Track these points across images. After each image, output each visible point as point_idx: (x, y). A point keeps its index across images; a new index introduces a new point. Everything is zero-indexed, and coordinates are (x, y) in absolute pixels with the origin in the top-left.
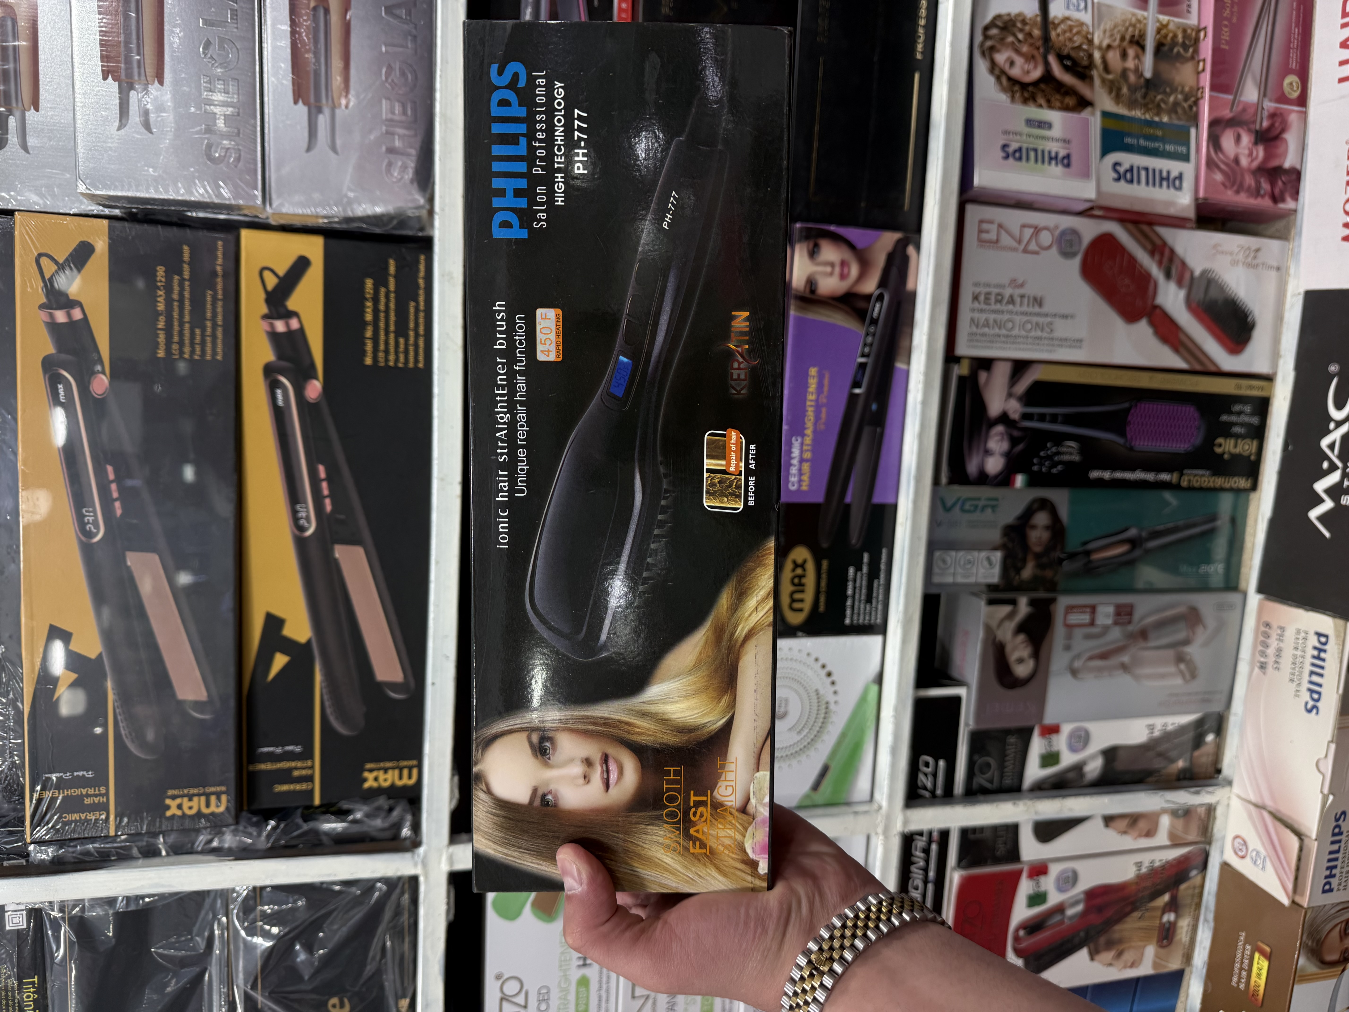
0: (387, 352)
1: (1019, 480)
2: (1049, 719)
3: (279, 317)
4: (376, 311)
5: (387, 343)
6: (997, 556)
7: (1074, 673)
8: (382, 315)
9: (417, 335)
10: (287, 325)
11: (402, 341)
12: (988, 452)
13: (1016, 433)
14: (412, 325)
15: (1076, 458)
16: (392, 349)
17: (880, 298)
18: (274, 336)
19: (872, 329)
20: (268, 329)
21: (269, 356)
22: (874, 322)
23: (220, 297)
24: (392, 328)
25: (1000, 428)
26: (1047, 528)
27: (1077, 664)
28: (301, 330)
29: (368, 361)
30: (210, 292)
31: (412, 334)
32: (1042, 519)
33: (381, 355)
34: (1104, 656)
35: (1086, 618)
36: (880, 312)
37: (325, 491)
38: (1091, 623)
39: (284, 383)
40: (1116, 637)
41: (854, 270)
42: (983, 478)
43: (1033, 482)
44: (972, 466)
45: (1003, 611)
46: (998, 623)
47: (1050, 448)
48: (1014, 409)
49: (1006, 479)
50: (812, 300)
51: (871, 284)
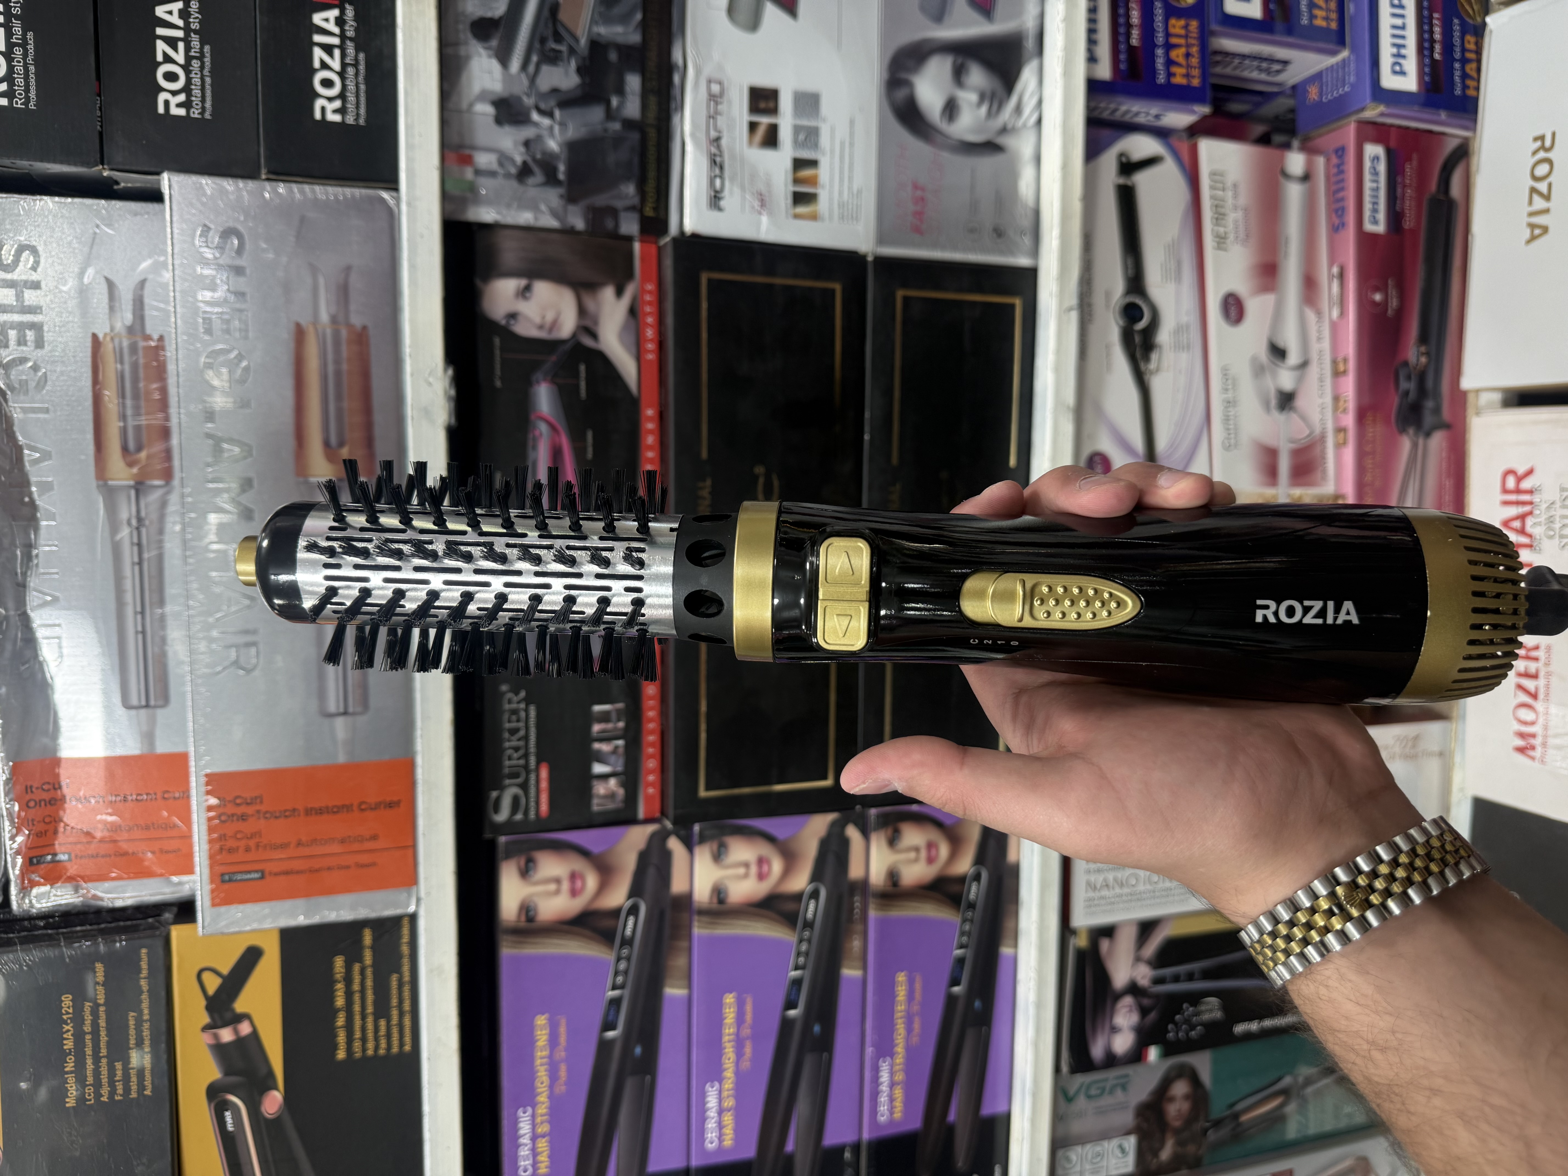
0: (364, 1040)
1: (1153, 1053)
3: (225, 1025)
4: (349, 994)
5: (364, 1029)
6: (1131, 1142)
8: (357, 997)
9: (401, 1014)
10: (236, 1031)
11: (383, 1023)
12: (1114, 1030)
13: (1146, 1002)
14: (394, 1002)
15: (1218, 1015)
16: (370, 1035)
17: (977, 877)
18: (220, 1050)
19: (969, 914)
20: (211, 1041)
21: (213, 1073)
22: (971, 906)
23: (146, 1017)
24: (370, 1009)
25: (1128, 1000)
26: (1187, 1097)
28: (255, 1034)
29: (341, 1055)
30: (132, 1014)
31: (395, 1013)
32: (1180, 1088)
33: (357, 1045)
36: (977, 894)
39: (234, 1104)
41: (944, 850)
42: (1111, 1060)
43: (1169, 1050)
44: (1097, 1051)
47: (1187, 1008)
48: (1144, 975)
49: (1137, 1056)
50: (894, 891)
51: (965, 864)
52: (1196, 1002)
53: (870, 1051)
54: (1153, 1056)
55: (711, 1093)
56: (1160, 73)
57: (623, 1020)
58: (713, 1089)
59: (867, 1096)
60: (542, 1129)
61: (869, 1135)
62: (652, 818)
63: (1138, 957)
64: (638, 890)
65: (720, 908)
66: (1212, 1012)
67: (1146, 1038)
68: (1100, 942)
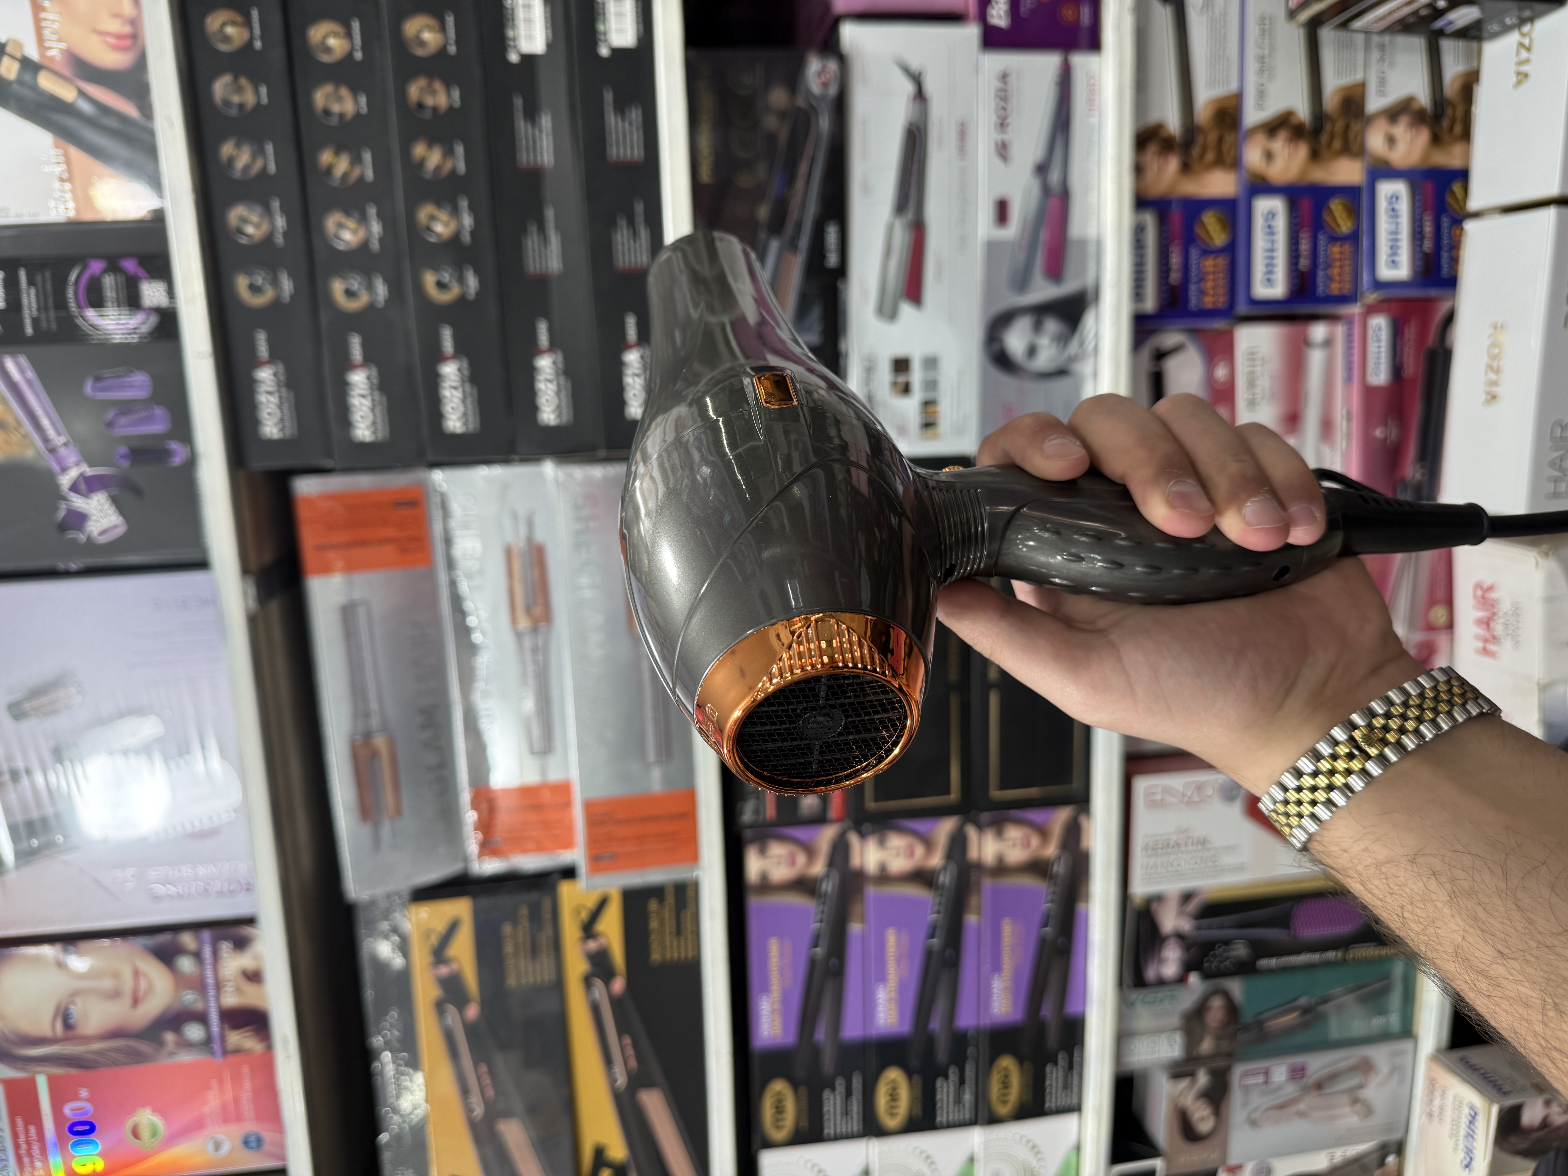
0: (669, 947)
2: (1233, 1161)
3: (591, 939)
4: (660, 920)
7: (1253, 1123)
9: (690, 932)
10: (597, 944)
11: (680, 938)
16: (675, 947)
18: (587, 953)
20: (584, 949)
21: (586, 968)
24: (672, 930)
25: (1174, 942)
26: (1222, 1009)
27: (1257, 1115)
28: (608, 945)
29: (656, 956)
31: (687, 932)
33: (665, 950)
34: (1281, 1107)
35: (1261, 1079)
36: (1060, 869)
37: (630, 1051)
38: (1266, 1082)
39: (598, 983)
40: (1291, 1090)
41: (1035, 841)
42: (1161, 982)
43: (1207, 976)
44: (1151, 973)
45: (1184, 1083)
46: (1181, 1094)
47: (1219, 947)
48: (1186, 925)
49: (1182, 980)
50: (1001, 869)
51: (1051, 850)
52: (1227, 942)
53: (986, 967)
54: (1194, 979)
55: (880, 989)
56: (1193, 302)
57: (824, 942)
58: (881, 986)
59: (983, 997)
60: (776, 1006)
61: (985, 1022)
62: (838, 820)
63: (1181, 913)
64: (831, 863)
65: (884, 877)
66: (1240, 950)
67: (1189, 967)
68: (1153, 901)
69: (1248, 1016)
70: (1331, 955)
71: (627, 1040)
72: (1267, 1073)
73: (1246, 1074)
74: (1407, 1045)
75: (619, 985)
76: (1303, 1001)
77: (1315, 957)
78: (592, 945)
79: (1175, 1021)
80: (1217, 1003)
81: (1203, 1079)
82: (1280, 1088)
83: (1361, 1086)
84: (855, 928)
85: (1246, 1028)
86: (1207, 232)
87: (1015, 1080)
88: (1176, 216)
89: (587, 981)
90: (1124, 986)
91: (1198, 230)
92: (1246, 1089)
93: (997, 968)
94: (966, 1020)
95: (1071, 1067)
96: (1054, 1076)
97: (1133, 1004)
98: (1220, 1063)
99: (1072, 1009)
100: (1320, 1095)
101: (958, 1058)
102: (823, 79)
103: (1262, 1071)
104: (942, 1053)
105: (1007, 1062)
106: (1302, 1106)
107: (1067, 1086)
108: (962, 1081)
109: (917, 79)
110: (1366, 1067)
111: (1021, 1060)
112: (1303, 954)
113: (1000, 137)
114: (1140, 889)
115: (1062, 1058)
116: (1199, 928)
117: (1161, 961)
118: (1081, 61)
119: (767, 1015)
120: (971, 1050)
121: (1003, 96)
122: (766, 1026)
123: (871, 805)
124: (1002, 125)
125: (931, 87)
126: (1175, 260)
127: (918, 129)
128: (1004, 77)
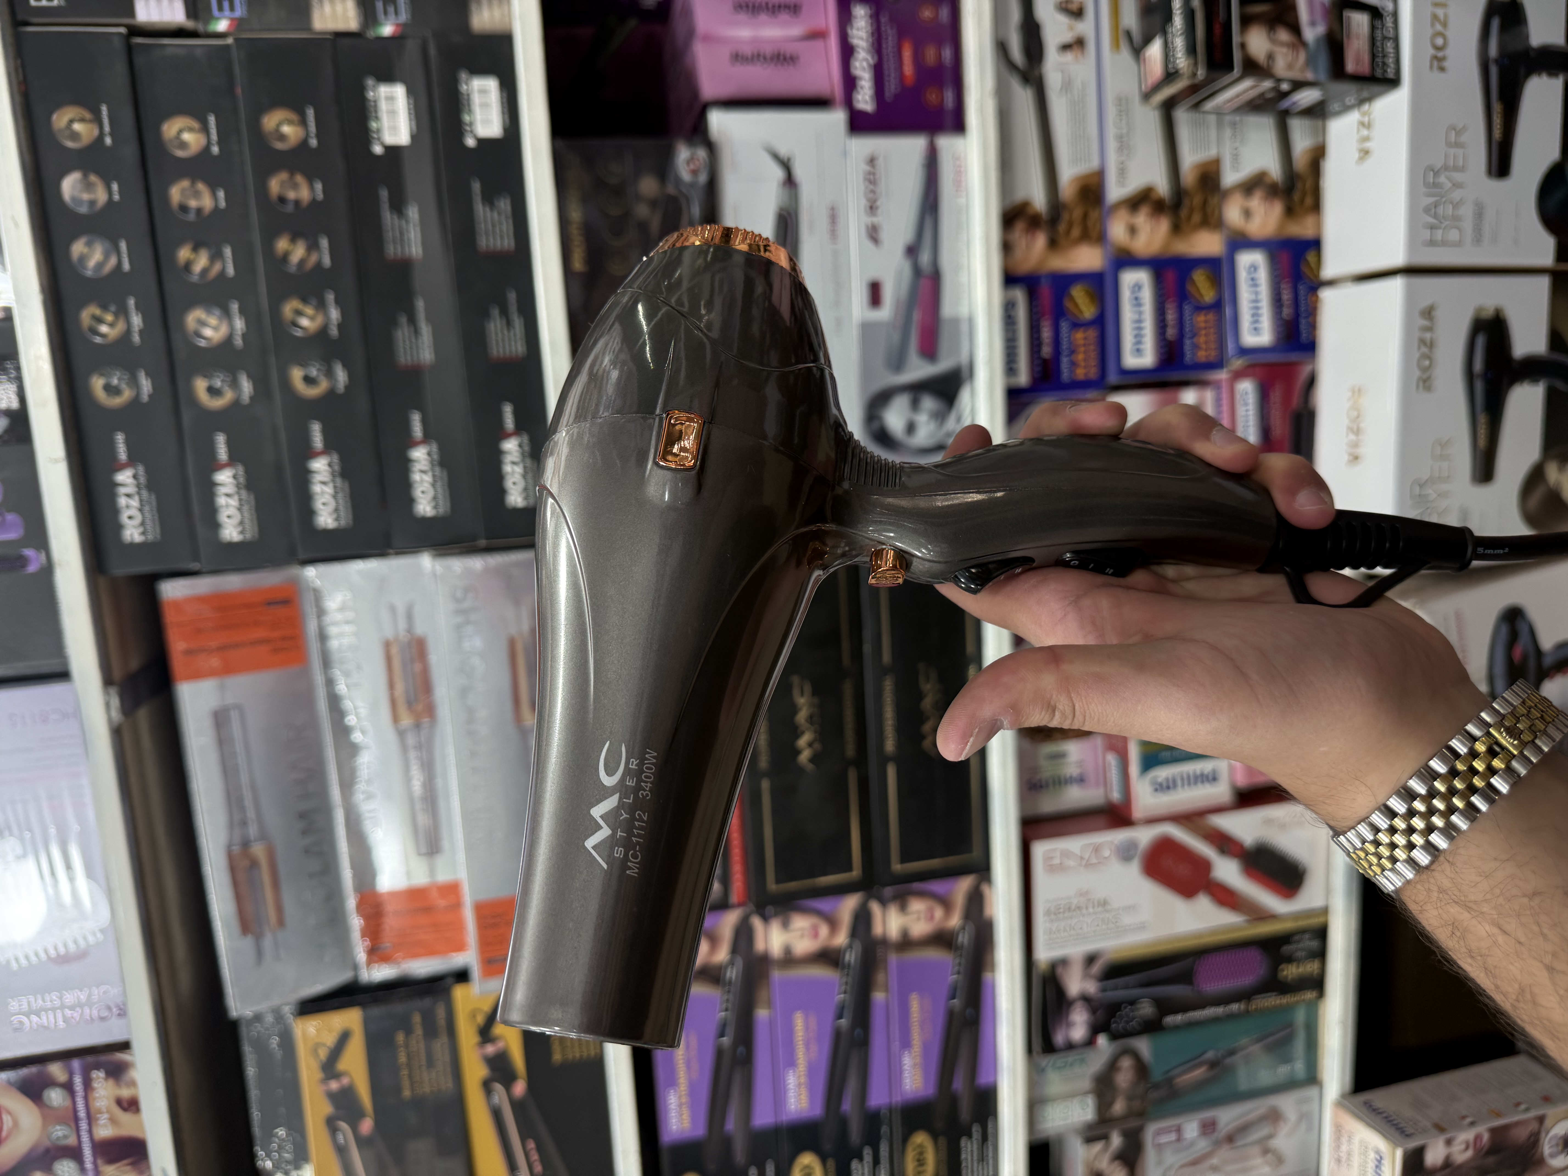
3: (488, 1043)
10: (495, 1047)
15: (1151, 1011)
16: (575, 1046)
18: (487, 1058)
19: (959, 954)
20: (482, 1053)
21: (485, 1073)
25: (1080, 1005)
26: (1131, 1069)
27: (1171, 1173)
28: (506, 1048)
29: (558, 1056)
33: (567, 1050)
35: (1173, 1137)
36: (964, 939)
37: (535, 1157)
38: (1179, 1140)
39: (498, 1088)
40: (1203, 1145)
41: (939, 913)
42: (1070, 1046)
43: (1114, 1037)
44: (1059, 1038)
45: (1098, 1146)
46: (1096, 1158)
47: (1125, 1008)
48: (1091, 987)
49: (1090, 1042)
50: (906, 943)
51: (955, 921)
52: (1132, 1002)
53: (896, 1045)
54: (1102, 1040)
55: (790, 1074)
56: (1065, 375)
57: (730, 1031)
58: (791, 1071)
59: (894, 1074)
60: (684, 1100)
61: (897, 1099)
62: (740, 905)
63: (1086, 975)
64: (735, 950)
65: (789, 960)
66: (1146, 1009)
67: (1096, 1029)
68: (1057, 967)
69: (1157, 1075)
70: (1235, 1007)
71: (531, 1145)
72: (1179, 1130)
73: (1159, 1133)
74: (1312, 1092)
75: (520, 1088)
76: (1210, 1055)
77: (1219, 1010)
78: (490, 1049)
79: (1086, 1083)
80: (1126, 1063)
81: (1117, 1140)
82: (1192, 1144)
83: (1271, 1136)
84: (762, 1014)
85: (1156, 1086)
86: (1076, 305)
87: (930, 1157)
88: (1045, 290)
89: (487, 1086)
90: (1034, 1053)
91: (1068, 304)
92: (1159, 1147)
93: (906, 1044)
94: (877, 1099)
95: (985, 1138)
96: (969, 1149)
97: (1043, 1070)
98: (1133, 1123)
99: (983, 1080)
100: (1232, 1148)
101: (872, 1139)
102: (692, 167)
103: (1174, 1129)
104: (855, 1135)
105: (921, 1138)
106: (1215, 1161)
107: (982, 1158)
108: (876, 1161)
109: (786, 165)
110: (1274, 1117)
111: (935, 1136)
112: (1207, 1008)
113: (869, 220)
114: (1043, 954)
115: (976, 1130)
116: (1104, 990)
117: (1069, 1025)
118: (946, 143)
119: (675, 1109)
120: (884, 1129)
121: (872, 179)
122: (674, 1121)
123: (772, 886)
124: (872, 208)
125: (800, 172)
126: (1046, 334)
127: (789, 213)
128: (872, 161)
